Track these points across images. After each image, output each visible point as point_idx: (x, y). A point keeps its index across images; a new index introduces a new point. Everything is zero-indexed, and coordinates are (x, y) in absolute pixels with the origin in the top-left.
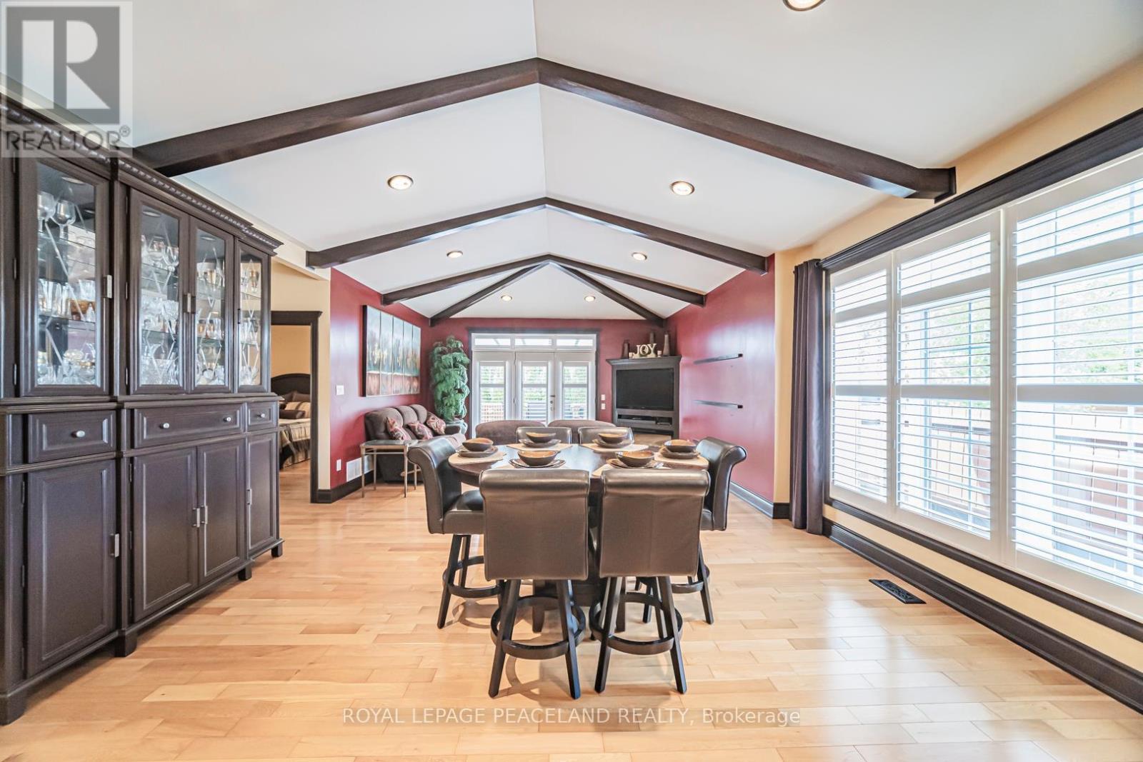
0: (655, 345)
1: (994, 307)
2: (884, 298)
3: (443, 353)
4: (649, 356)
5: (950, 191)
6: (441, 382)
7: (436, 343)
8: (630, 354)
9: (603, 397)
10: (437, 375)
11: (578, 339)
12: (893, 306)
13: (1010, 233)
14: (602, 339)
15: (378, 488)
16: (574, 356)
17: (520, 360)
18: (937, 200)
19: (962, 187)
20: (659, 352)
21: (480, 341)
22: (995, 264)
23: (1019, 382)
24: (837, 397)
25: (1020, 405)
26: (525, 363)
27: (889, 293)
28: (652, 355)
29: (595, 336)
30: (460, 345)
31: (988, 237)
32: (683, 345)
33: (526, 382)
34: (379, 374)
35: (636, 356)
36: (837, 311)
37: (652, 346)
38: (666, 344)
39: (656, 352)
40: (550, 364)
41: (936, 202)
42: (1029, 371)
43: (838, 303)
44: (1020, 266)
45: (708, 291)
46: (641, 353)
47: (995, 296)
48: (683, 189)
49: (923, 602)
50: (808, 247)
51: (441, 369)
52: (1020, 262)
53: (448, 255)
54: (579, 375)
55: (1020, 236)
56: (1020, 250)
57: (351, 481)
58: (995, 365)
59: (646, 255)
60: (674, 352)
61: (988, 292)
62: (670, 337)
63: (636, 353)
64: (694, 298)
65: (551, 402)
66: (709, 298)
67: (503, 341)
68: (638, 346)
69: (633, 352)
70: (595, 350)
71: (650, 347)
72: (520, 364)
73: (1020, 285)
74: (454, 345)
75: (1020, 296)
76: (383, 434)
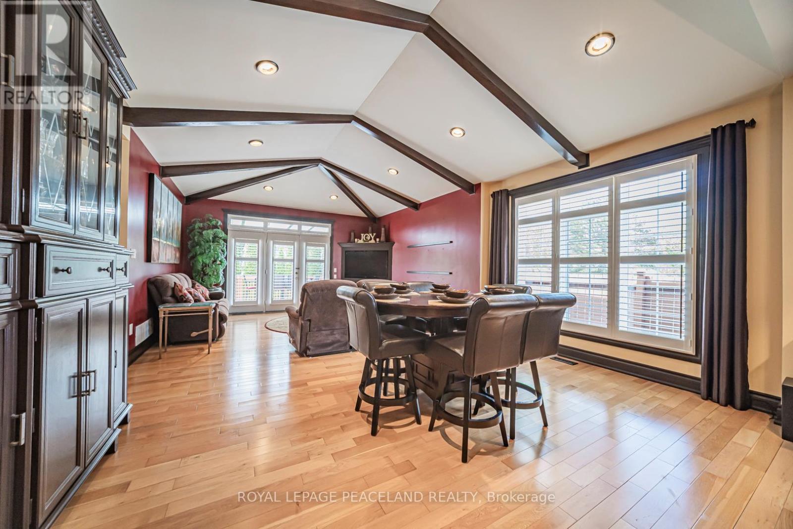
0: (374, 234)
1: (610, 221)
2: (551, 213)
3: (203, 229)
4: (370, 242)
5: (587, 165)
6: (202, 254)
7: (194, 220)
8: (356, 240)
9: (335, 270)
10: (198, 247)
11: (313, 226)
12: (556, 218)
13: (618, 188)
14: (335, 227)
15: (168, 350)
16: (314, 239)
17: (272, 240)
18: (580, 168)
19: (592, 165)
20: (378, 240)
21: (234, 221)
22: (610, 201)
23: (621, 255)
24: (519, 266)
25: (621, 265)
26: (276, 242)
27: (554, 211)
28: (373, 241)
29: (330, 225)
30: (220, 223)
31: (607, 188)
32: (394, 236)
33: (276, 257)
34: (159, 242)
35: (361, 241)
36: (519, 219)
37: (373, 235)
38: (383, 234)
39: (375, 239)
40: (296, 243)
41: (579, 169)
42: (626, 249)
43: (520, 215)
44: (622, 203)
45: (422, 201)
46: (364, 239)
47: (610, 216)
48: (458, 133)
49: (577, 364)
50: (499, 182)
51: (202, 243)
52: (622, 201)
53: (250, 142)
54: (319, 253)
55: (622, 190)
56: (622, 196)
57: (139, 345)
58: (610, 247)
59: (399, 171)
60: (389, 240)
61: (607, 214)
62: (385, 230)
63: (360, 239)
64: (411, 205)
65: (297, 273)
66: (422, 206)
67: (255, 223)
68: (362, 235)
69: (358, 238)
70: (330, 235)
71: (369, 235)
72: (271, 242)
73: (622, 212)
74: (214, 223)
75: (622, 217)
76: (169, 298)
